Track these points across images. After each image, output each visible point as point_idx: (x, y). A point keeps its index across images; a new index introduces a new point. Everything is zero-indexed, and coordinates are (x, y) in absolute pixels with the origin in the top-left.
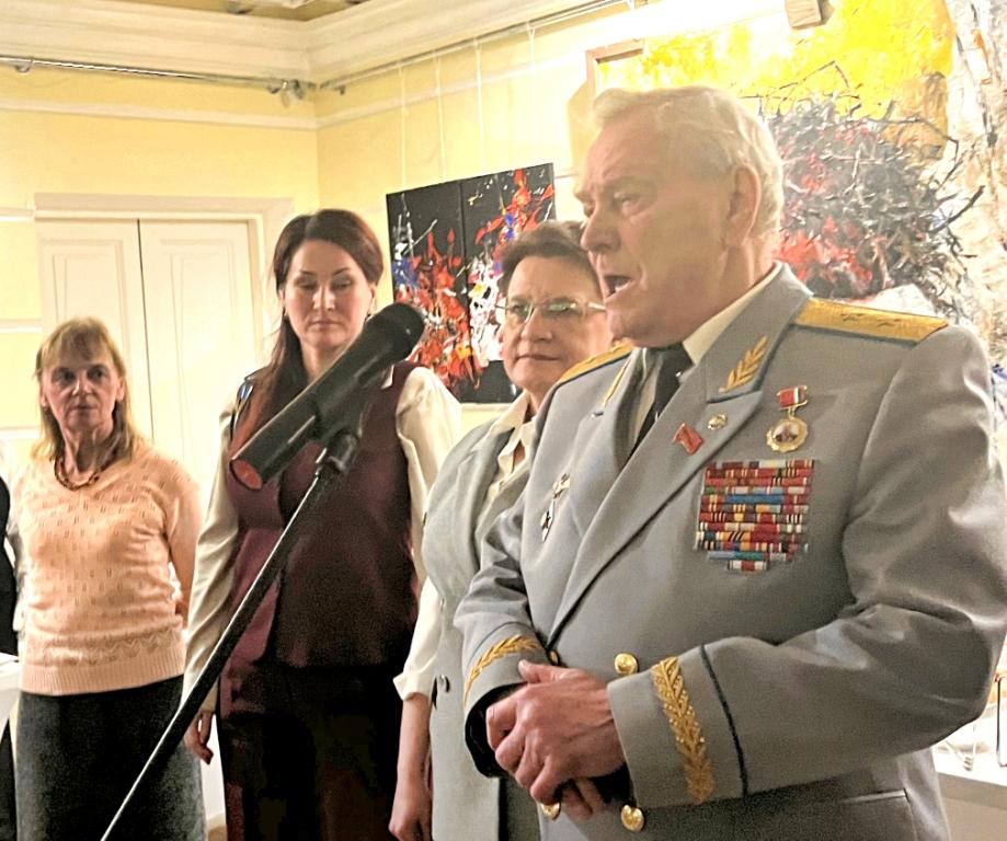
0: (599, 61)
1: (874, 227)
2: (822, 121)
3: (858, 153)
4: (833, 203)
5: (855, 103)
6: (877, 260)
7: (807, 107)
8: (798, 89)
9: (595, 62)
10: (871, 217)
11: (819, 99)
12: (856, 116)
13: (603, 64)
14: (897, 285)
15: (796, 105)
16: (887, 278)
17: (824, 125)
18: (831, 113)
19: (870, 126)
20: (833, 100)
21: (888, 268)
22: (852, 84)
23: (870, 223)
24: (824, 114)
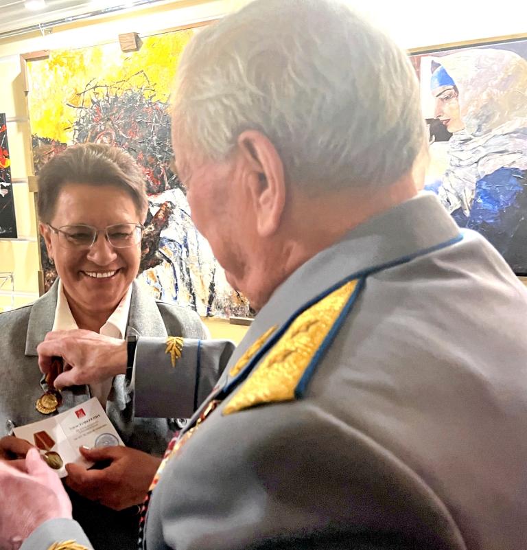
0: (27, 60)
1: (161, 159)
3: (154, 120)
4: (142, 145)
5: (153, 93)
6: (163, 175)
7: (130, 94)
8: (126, 84)
10: (160, 154)
11: (136, 90)
12: (153, 100)
13: (29, 63)
14: (172, 188)
15: (125, 92)
16: (167, 185)
17: (138, 103)
18: (142, 97)
19: (160, 105)
20: (142, 91)
21: (168, 180)
22: (152, 83)
24: (138, 98)
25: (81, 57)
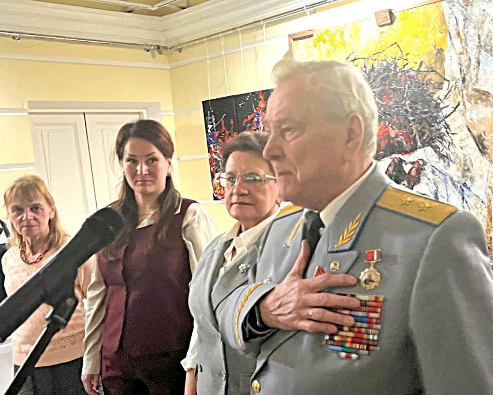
0: (294, 40)
1: (414, 120)
2: (392, 70)
3: (407, 86)
4: (396, 109)
5: (405, 62)
6: (415, 136)
7: (385, 64)
8: (381, 55)
9: (292, 40)
10: (412, 116)
11: (390, 60)
12: (406, 68)
13: (296, 42)
14: (423, 147)
15: (380, 62)
16: (419, 144)
17: (393, 72)
18: (396, 66)
19: (412, 73)
20: (396, 61)
21: (420, 139)
22: (404, 53)
23: (412, 118)
24: (392, 67)
25: (342, 34)
